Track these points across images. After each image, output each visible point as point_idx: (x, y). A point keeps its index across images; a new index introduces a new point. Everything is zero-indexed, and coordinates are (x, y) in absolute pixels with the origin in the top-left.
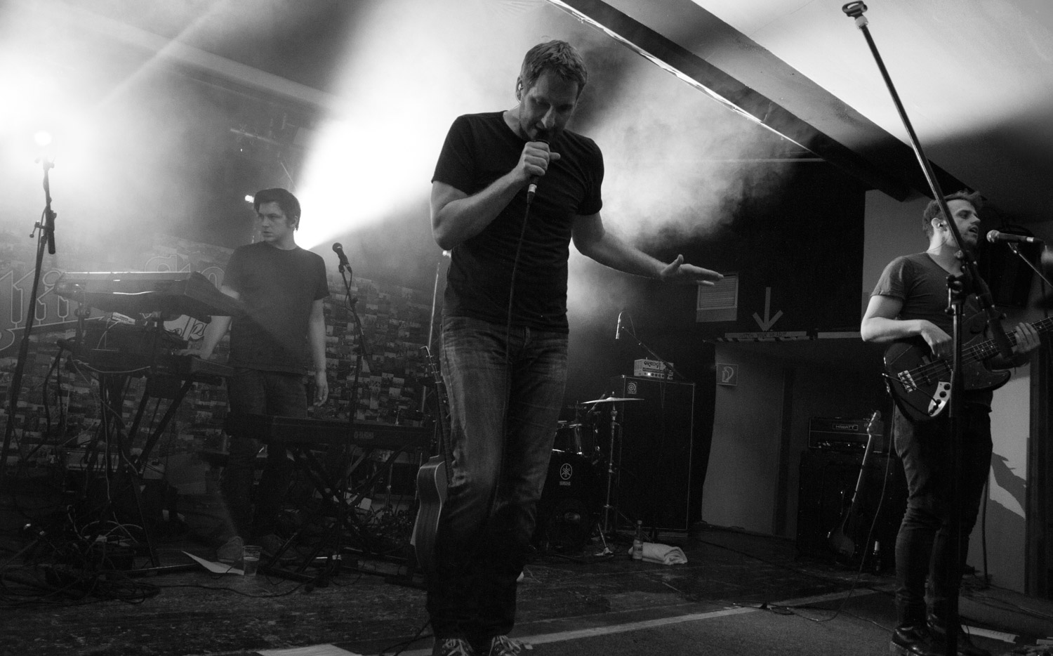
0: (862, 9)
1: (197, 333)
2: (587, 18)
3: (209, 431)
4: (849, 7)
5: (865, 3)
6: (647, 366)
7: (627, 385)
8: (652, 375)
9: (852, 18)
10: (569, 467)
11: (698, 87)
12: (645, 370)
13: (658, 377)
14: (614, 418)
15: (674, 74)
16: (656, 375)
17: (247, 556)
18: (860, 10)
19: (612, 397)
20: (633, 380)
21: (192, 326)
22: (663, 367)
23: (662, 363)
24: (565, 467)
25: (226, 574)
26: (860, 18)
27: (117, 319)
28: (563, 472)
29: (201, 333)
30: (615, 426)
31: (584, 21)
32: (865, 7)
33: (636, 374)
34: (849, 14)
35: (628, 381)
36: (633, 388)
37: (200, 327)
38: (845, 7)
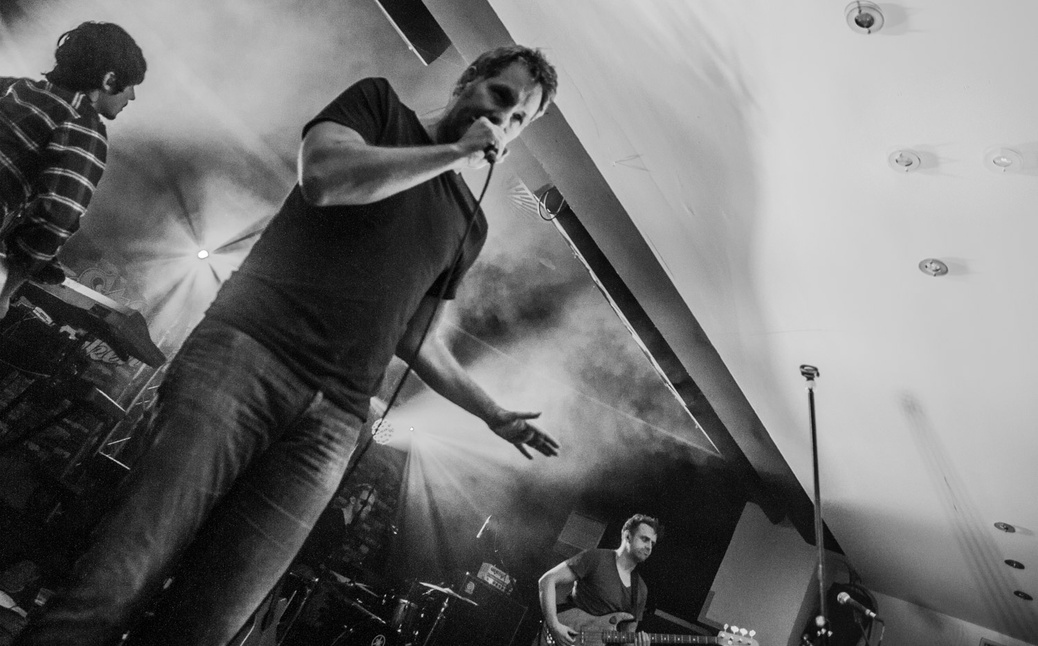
0: (815, 374)
1: (97, 354)
2: (581, 257)
3: (58, 451)
4: (806, 368)
5: (819, 371)
6: (492, 573)
7: (468, 582)
8: (494, 583)
9: (804, 378)
10: (382, 639)
11: (645, 353)
12: (489, 575)
13: (498, 587)
14: (443, 609)
15: (631, 333)
16: (497, 585)
17: (39, 599)
18: (813, 375)
19: (450, 588)
20: (474, 581)
21: (95, 346)
22: (508, 581)
23: (508, 576)
24: (379, 638)
25: (9, 611)
26: (810, 382)
27: (37, 314)
28: (375, 641)
29: (100, 356)
30: (442, 618)
31: (577, 257)
32: (818, 375)
33: (479, 575)
34: (803, 374)
35: (469, 579)
36: (471, 587)
37: (103, 349)
38: (803, 367)
